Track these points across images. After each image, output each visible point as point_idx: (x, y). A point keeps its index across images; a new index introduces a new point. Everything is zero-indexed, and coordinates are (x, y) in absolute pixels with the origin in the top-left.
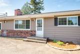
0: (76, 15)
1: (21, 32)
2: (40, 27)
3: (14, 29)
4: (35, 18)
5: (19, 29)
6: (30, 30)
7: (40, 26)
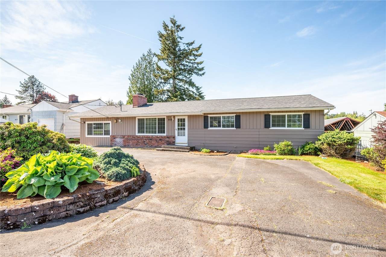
0: (233, 113)
1: (151, 139)
2: (183, 131)
3: (137, 134)
4: (174, 116)
5: (145, 134)
6: (165, 135)
7: (181, 129)
